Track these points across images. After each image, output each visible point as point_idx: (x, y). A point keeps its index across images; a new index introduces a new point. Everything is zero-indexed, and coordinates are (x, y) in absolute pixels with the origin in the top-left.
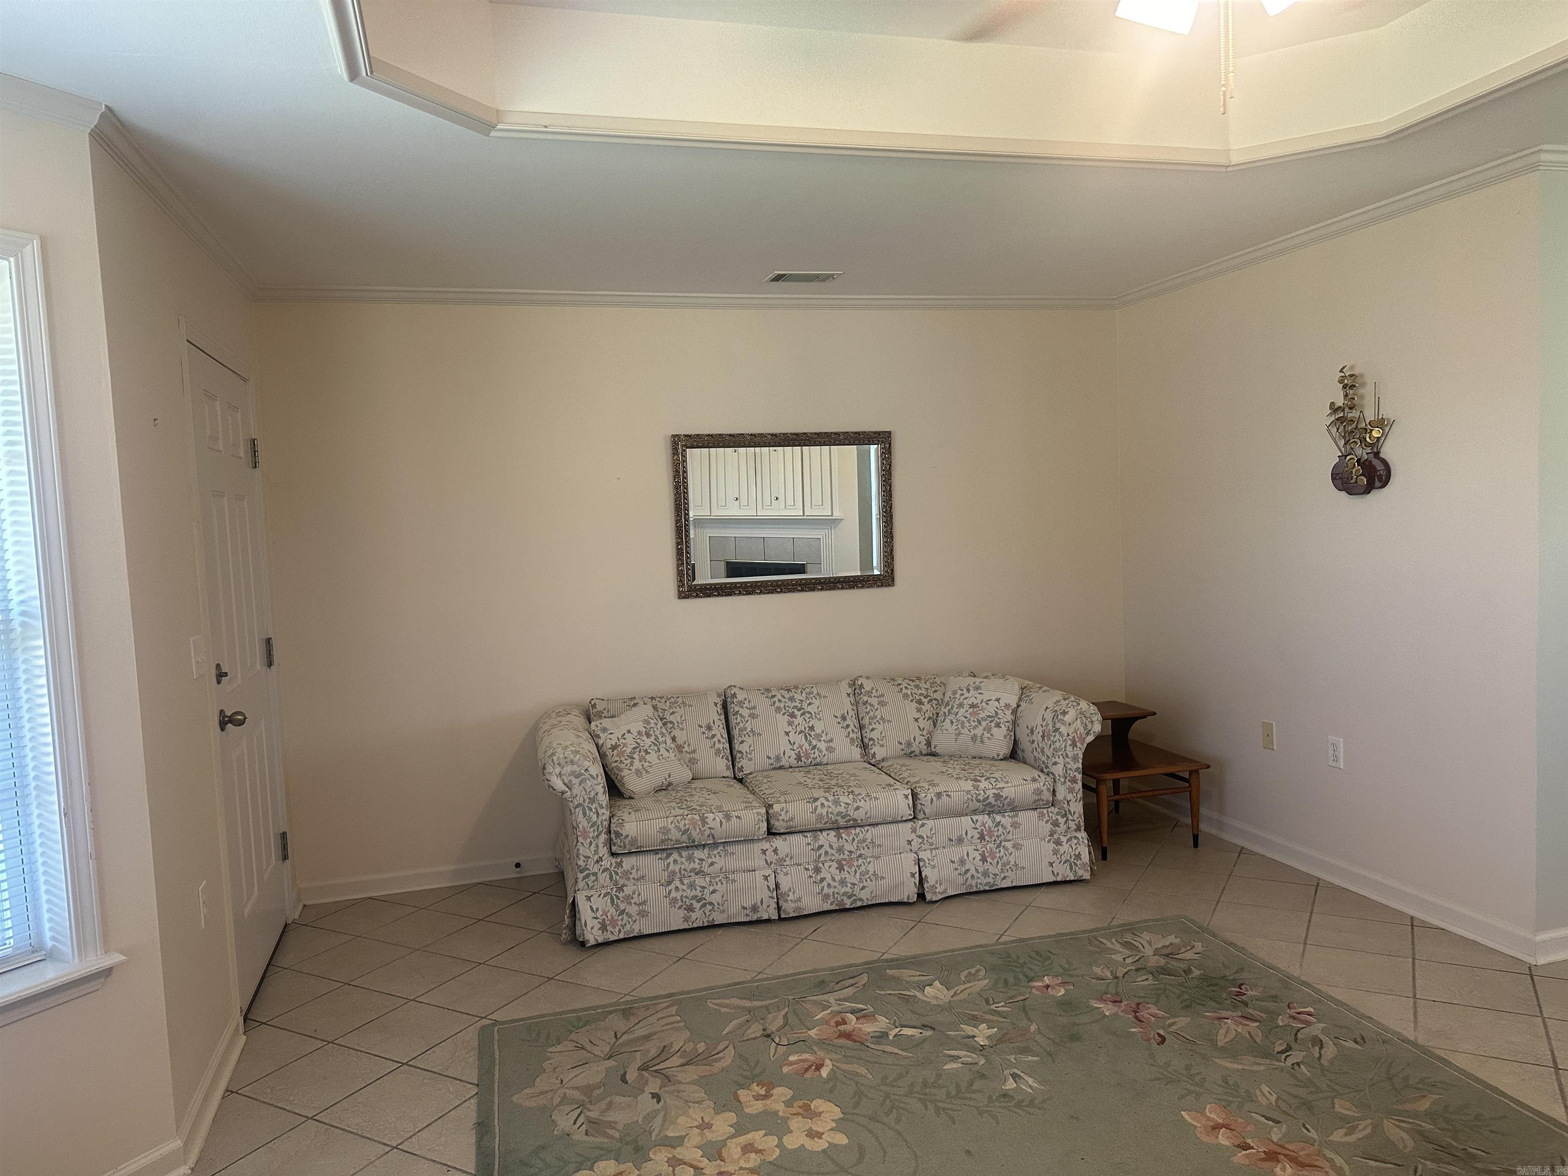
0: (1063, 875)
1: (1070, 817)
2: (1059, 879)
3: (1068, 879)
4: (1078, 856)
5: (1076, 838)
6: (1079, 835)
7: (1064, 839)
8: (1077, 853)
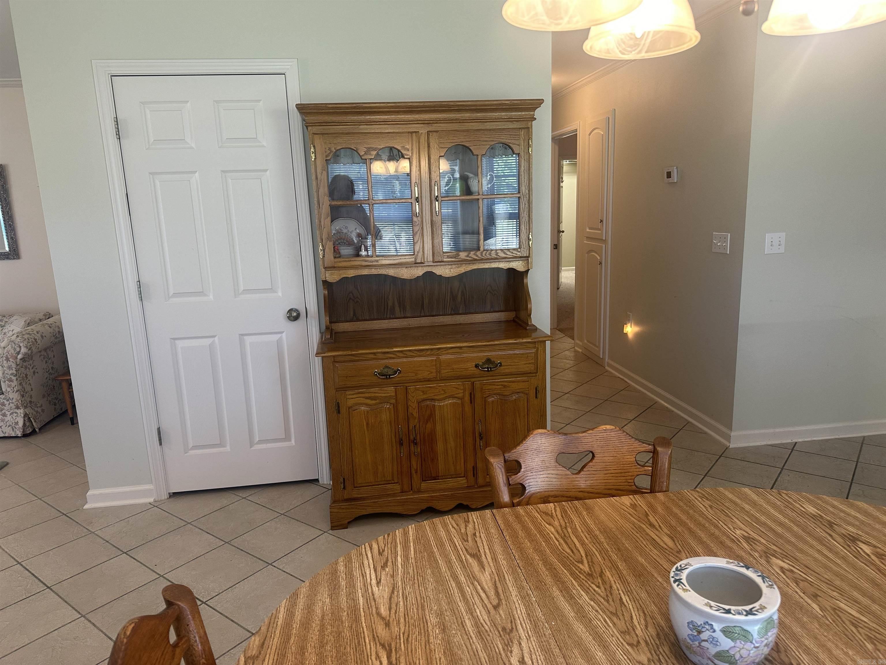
0: (9, 433)
1: (11, 401)
2: (6, 435)
3: (12, 436)
4: (17, 423)
5: (16, 413)
6: (18, 411)
7: (8, 413)
8: (16, 422)
